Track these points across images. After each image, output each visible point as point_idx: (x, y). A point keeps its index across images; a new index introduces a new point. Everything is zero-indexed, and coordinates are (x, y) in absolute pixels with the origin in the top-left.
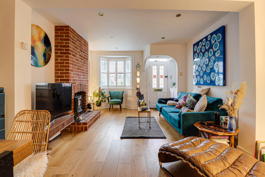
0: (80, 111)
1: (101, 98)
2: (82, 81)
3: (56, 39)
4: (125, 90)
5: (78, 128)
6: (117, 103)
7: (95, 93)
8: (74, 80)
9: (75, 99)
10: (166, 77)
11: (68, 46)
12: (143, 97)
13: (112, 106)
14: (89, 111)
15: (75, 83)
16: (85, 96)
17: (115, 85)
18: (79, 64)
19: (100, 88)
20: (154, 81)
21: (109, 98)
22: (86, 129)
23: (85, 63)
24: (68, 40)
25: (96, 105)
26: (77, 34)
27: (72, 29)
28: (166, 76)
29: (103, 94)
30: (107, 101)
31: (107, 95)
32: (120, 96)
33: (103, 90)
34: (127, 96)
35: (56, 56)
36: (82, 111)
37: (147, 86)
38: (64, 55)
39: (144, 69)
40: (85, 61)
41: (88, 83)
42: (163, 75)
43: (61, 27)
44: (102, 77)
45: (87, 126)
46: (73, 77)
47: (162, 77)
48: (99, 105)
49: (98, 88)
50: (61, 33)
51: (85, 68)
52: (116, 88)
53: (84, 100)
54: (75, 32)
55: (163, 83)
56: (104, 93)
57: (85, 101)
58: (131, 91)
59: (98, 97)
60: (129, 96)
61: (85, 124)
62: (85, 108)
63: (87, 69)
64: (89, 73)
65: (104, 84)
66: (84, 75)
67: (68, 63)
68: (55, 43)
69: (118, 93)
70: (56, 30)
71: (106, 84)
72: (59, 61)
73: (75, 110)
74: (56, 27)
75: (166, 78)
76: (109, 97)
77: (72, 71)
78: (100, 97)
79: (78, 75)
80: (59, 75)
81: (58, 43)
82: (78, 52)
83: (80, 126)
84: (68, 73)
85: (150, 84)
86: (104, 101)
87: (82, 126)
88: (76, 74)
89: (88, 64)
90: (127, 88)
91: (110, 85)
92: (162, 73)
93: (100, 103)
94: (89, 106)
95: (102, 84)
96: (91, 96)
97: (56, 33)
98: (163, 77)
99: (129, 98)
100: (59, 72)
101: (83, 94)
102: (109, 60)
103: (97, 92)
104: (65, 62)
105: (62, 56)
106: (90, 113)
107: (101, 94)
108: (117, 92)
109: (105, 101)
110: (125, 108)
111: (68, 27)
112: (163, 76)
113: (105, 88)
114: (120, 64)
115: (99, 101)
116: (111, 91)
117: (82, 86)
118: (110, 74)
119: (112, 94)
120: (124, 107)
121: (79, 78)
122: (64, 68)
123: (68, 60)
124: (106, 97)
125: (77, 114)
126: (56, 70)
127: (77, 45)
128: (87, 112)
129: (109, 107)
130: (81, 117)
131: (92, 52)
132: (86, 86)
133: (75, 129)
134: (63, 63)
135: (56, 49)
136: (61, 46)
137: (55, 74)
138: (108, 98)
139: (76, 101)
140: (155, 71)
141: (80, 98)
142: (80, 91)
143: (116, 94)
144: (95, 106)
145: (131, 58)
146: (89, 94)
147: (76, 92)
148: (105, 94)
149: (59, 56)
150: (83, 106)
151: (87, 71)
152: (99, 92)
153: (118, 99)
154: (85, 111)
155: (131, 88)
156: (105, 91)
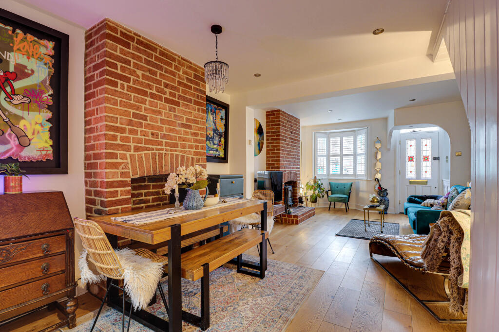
0: (290, 204)
1: (317, 191)
2: (293, 168)
3: (267, 126)
4: (356, 181)
5: (289, 220)
6: (340, 199)
7: (309, 184)
8: (284, 168)
9: (285, 189)
10: (435, 159)
11: (279, 132)
12: (387, 194)
13: (333, 203)
14: (301, 206)
15: (285, 171)
16: (296, 187)
17: (339, 173)
18: (289, 148)
19: (315, 177)
20: (410, 167)
21: (330, 192)
22: (297, 223)
23: (295, 146)
24: (279, 125)
25: (311, 200)
26: (288, 114)
27: (283, 112)
28: (437, 156)
29: (319, 186)
30: (326, 196)
31: (326, 187)
32: (347, 190)
33: (320, 180)
34: (358, 191)
35: (267, 143)
36: (293, 204)
37: (395, 176)
38: (275, 141)
39: (388, 147)
40: (296, 143)
41: (299, 171)
42: (430, 155)
43: (272, 111)
44: (318, 161)
45: (299, 219)
46: (283, 164)
47: (426, 159)
48: (314, 201)
49: (313, 178)
50: (272, 118)
51: (296, 152)
52: (341, 178)
53: (294, 193)
54: (285, 113)
55: (428, 169)
56: (322, 184)
57: (296, 193)
58: (365, 182)
59: (313, 190)
60: (362, 191)
61: (297, 217)
62: (296, 202)
63: (298, 153)
64: (300, 157)
65: (321, 172)
66: (294, 161)
67: (279, 150)
68: (267, 129)
69: (344, 185)
70: (267, 115)
71: (325, 172)
72: (270, 148)
73: (286, 202)
74: (267, 112)
75: (437, 161)
76: (329, 190)
77: (282, 157)
78: (315, 189)
79: (288, 161)
80: (270, 162)
81: (270, 129)
82: (289, 135)
83: (291, 218)
84: (279, 160)
85: (402, 172)
86: (321, 196)
87: (293, 218)
88: (286, 161)
89: (299, 147)
90: (359, 178)
91: (331, 173)
92: (426, 151)
93: (316, 199)
94: (301, 200)
95: (319, 172)
96: (303, 187)
97: (267, 118)
98: (430, 160)
99: (361, 195)
100: (270, 159)
101: (293, 184)
102: (328, 136)
103: (312, 183)
104: (275, 148)
105: (273, 143)
106: (301, 208)
107: (317, 185)
108: (341, 184)
109: (323, 196)
110: (356, 210)
111: (279, 110)
112: (430, 157)
113: (324, 178)
114: (348, 140)
115: (315, 195)
116: (333, 182)
117: (292, 175)
118: (331, 158)
119: (333, 186)
120: (354, 208)
121: (290, 164)
122: (275, 155)
123: (279, 146)
124: (324, 191)
125: (287, 207)
126: (267, 157)
127: (287, 127)
128: (298, 206)
129: (329, 206)
130: (292, 210)
131: (304, 127)
132: (297, 175)
133: (286, 222)
134: (274, 150)
135: (267, 136)
136: (272, 132)
137: (267, 162)
138: (327, 192)
139: (286, 191)
140: (413, 149)
141: (290, 188)
142: (290, 180)
143: (339, 188)
144: (309, 202)
145: (365, 131)
146: (300, 185)
147: (287, 181)
148: (322, 186)
149: (271, 143)
150: (294, 199)
151: (298, 156)
152: (315, 183)
153: (344, 194)
154: (296, 206)
155: (365, 178)
156: (323, 181)
